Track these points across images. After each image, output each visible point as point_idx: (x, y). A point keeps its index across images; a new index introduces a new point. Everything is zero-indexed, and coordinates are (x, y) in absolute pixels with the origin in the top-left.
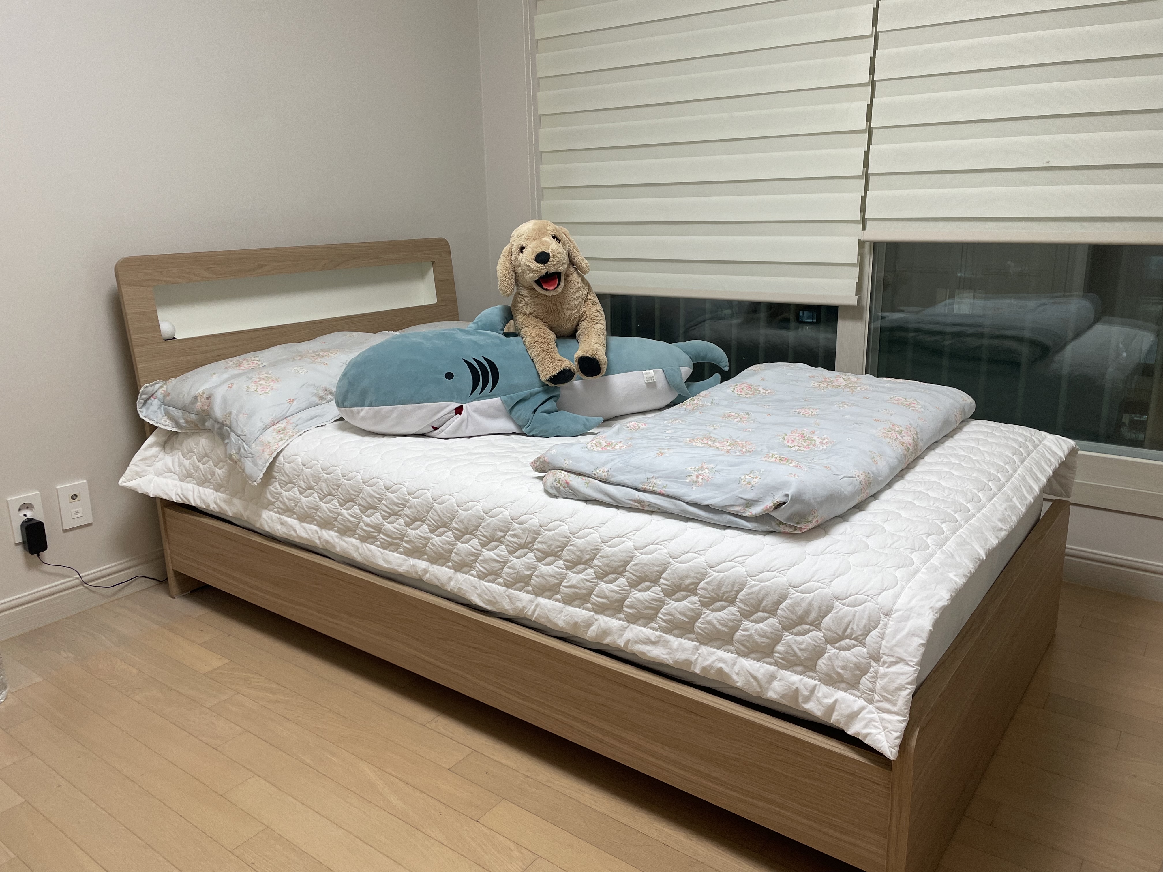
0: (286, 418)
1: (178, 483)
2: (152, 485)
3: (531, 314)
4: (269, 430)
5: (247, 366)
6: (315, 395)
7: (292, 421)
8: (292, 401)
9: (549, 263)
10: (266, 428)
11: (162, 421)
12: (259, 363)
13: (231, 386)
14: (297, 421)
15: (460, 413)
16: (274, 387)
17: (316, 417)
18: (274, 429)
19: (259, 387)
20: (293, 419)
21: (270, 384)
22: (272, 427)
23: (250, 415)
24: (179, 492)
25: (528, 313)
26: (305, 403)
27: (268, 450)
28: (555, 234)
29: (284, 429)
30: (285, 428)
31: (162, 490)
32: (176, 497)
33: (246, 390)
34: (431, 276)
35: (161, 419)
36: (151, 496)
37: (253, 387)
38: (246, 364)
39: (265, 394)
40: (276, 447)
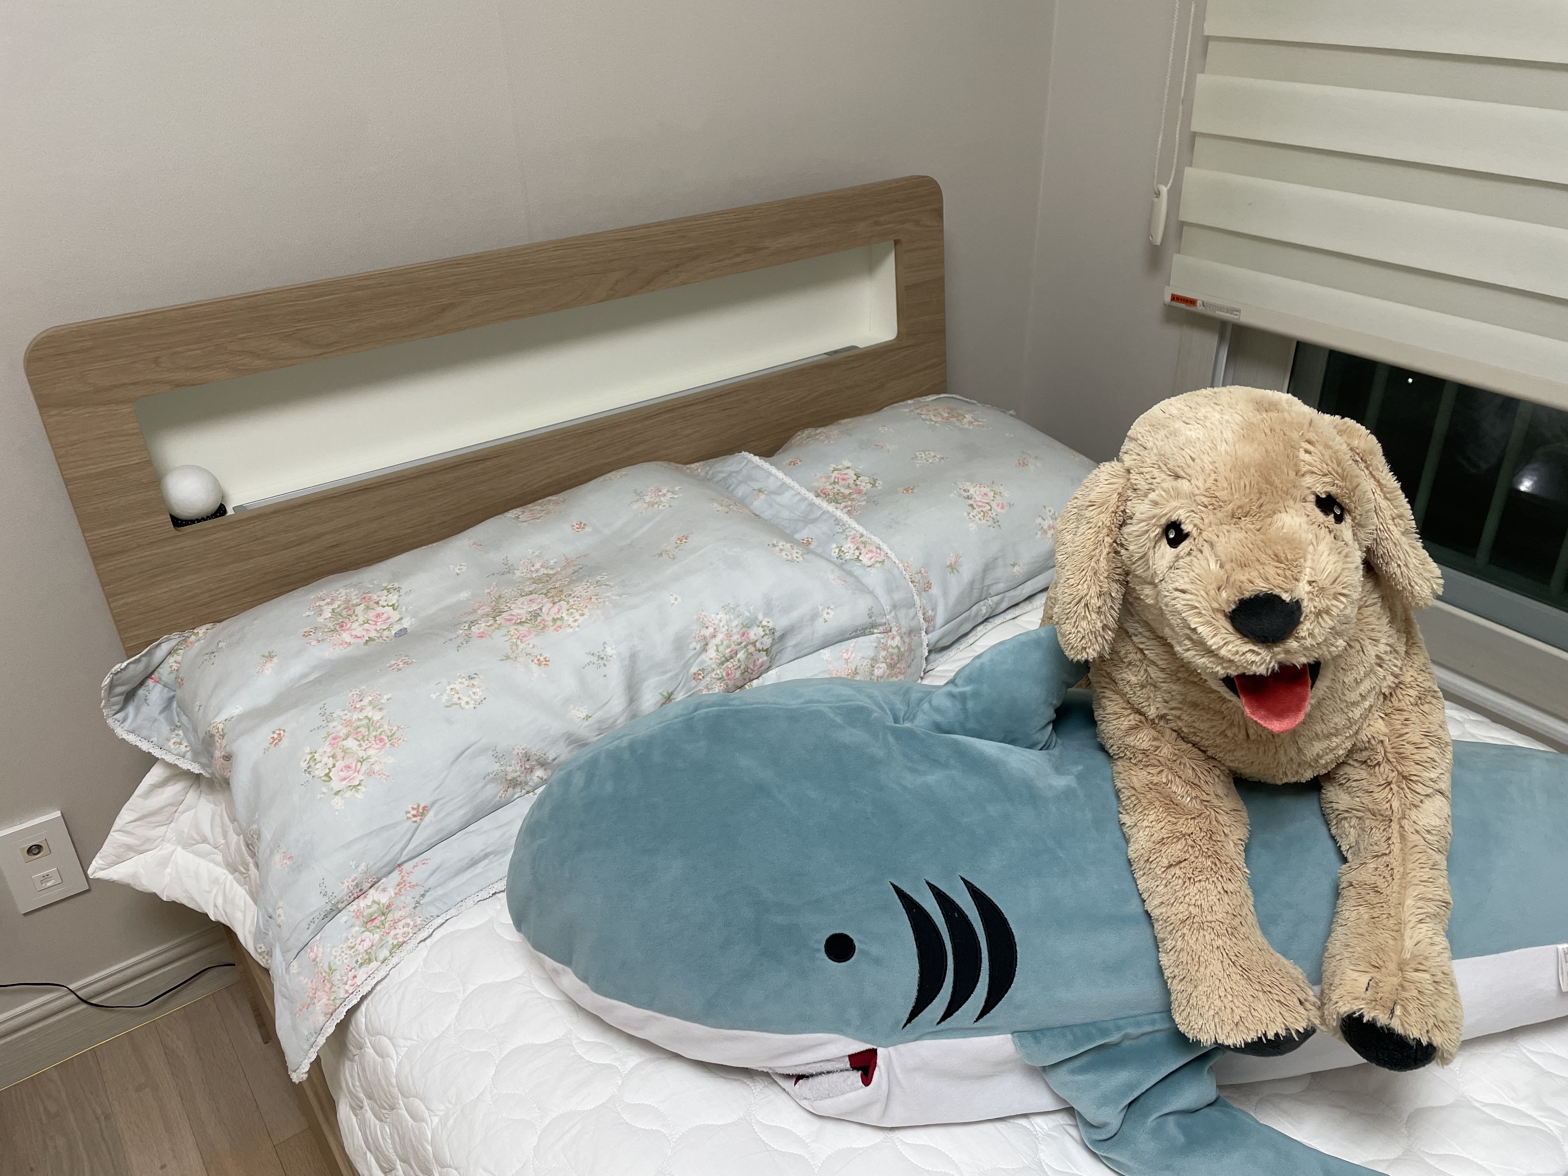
0: (399, 865)
3: (1162, 717)
4: (343, 918)
5: (359, 631)
6: (496, 778)
7: (412, 879)
8: (422, 812)
9: (1293, 644)
10: (334, 912)
11: (171, 743)
12: (395, 615)
13: (276, 741)
14: (429, 878)
15: (867, 1080)
16: (377, 768)
17: (486, 856)
18: (358, 914)
19: (340, 764)
20: (416, 872)
21: (371, 752)
22: (354, 907)
23: (298, 866)
25: (1152, 712)
26: (462, 812)
27: (324, 1001)
28: (1333, 490)
29: (388, 908)
30: (389, 906)
33: (304, 765)
34: (888, 271)
35: (168, 740)
36: (165, 900)
37: (325, 760)
38: (361, 619)
39: (348, 794)
40: (347, 987)
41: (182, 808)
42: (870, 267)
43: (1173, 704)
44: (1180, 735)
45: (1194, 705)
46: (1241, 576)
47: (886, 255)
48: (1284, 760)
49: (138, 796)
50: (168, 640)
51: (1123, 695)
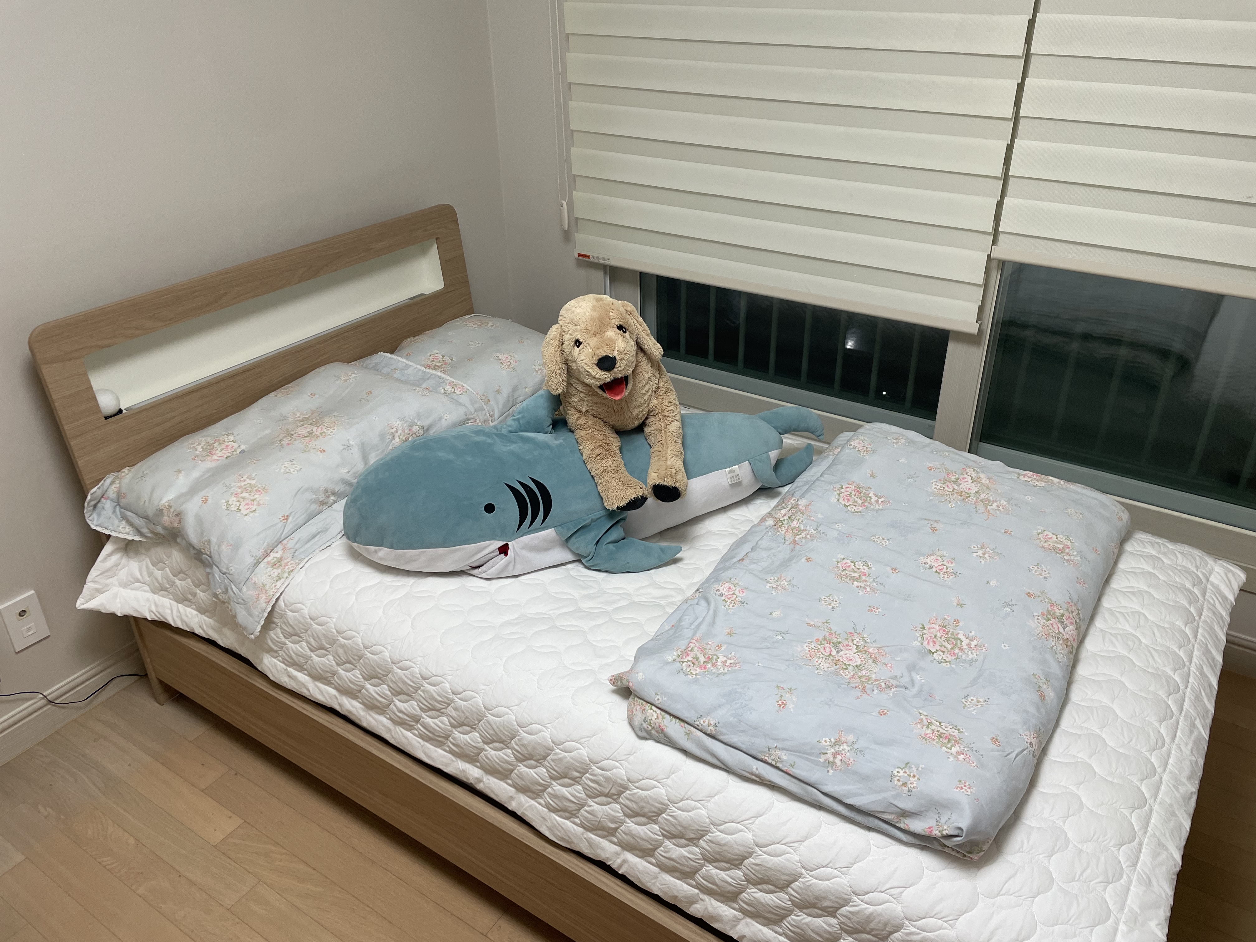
0: (281, 542)
1: (150, 595)
2: (118, 600)
3: (587, 411)
4: (262, 565)
5: (220, 454)
6: (315, 501)
7: (289, 546)
8: (287, 518)
9: (615, 370)
10: (257, 563)
11: (120, 528)
12: (236, 445)
13: (205, 501)
14: (295, 545)
15: (506, 554)
16: (261, 502)
17: (319, 533)
18: (268, 563)
19: (243, 504)
20: (290, 543)
21: (256, 496)
22: (266, 560)
23: (236, 547)
24: (154, 609)
25: (584, 410)
26: (304, 516)
27: (264, 597)
28: (621, 323)
29: (280, 560)
30: (281, 558)
31: (133, 608)
32: (150, 616)
33: (225, 507)
34: (434, 254)
35: (119, 526)
36: (119, 615)
37: (235, 503)
38: (219, 449)
39: (252, 514)
40: (273, 590)
41: (120, 567)
42: (424, 252)
43: (590, 405)
44: (594, 416)
45: (596, 403)
46: (598, 352)
47: (432, 245)
48: (628, 418)
49: (100, 562)
50: (108, 477)
51: (573, 407)
